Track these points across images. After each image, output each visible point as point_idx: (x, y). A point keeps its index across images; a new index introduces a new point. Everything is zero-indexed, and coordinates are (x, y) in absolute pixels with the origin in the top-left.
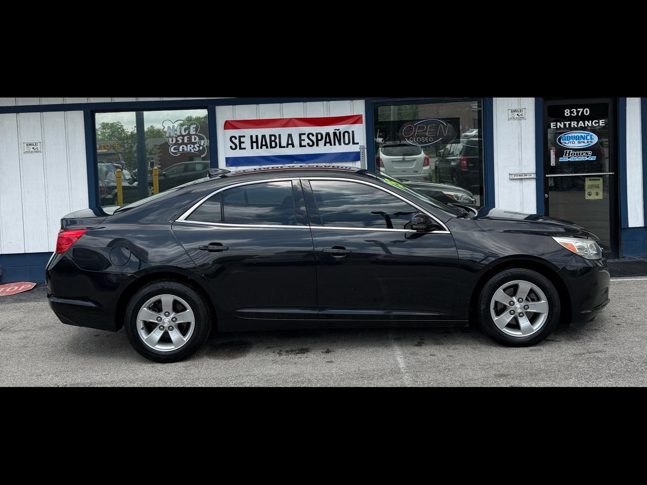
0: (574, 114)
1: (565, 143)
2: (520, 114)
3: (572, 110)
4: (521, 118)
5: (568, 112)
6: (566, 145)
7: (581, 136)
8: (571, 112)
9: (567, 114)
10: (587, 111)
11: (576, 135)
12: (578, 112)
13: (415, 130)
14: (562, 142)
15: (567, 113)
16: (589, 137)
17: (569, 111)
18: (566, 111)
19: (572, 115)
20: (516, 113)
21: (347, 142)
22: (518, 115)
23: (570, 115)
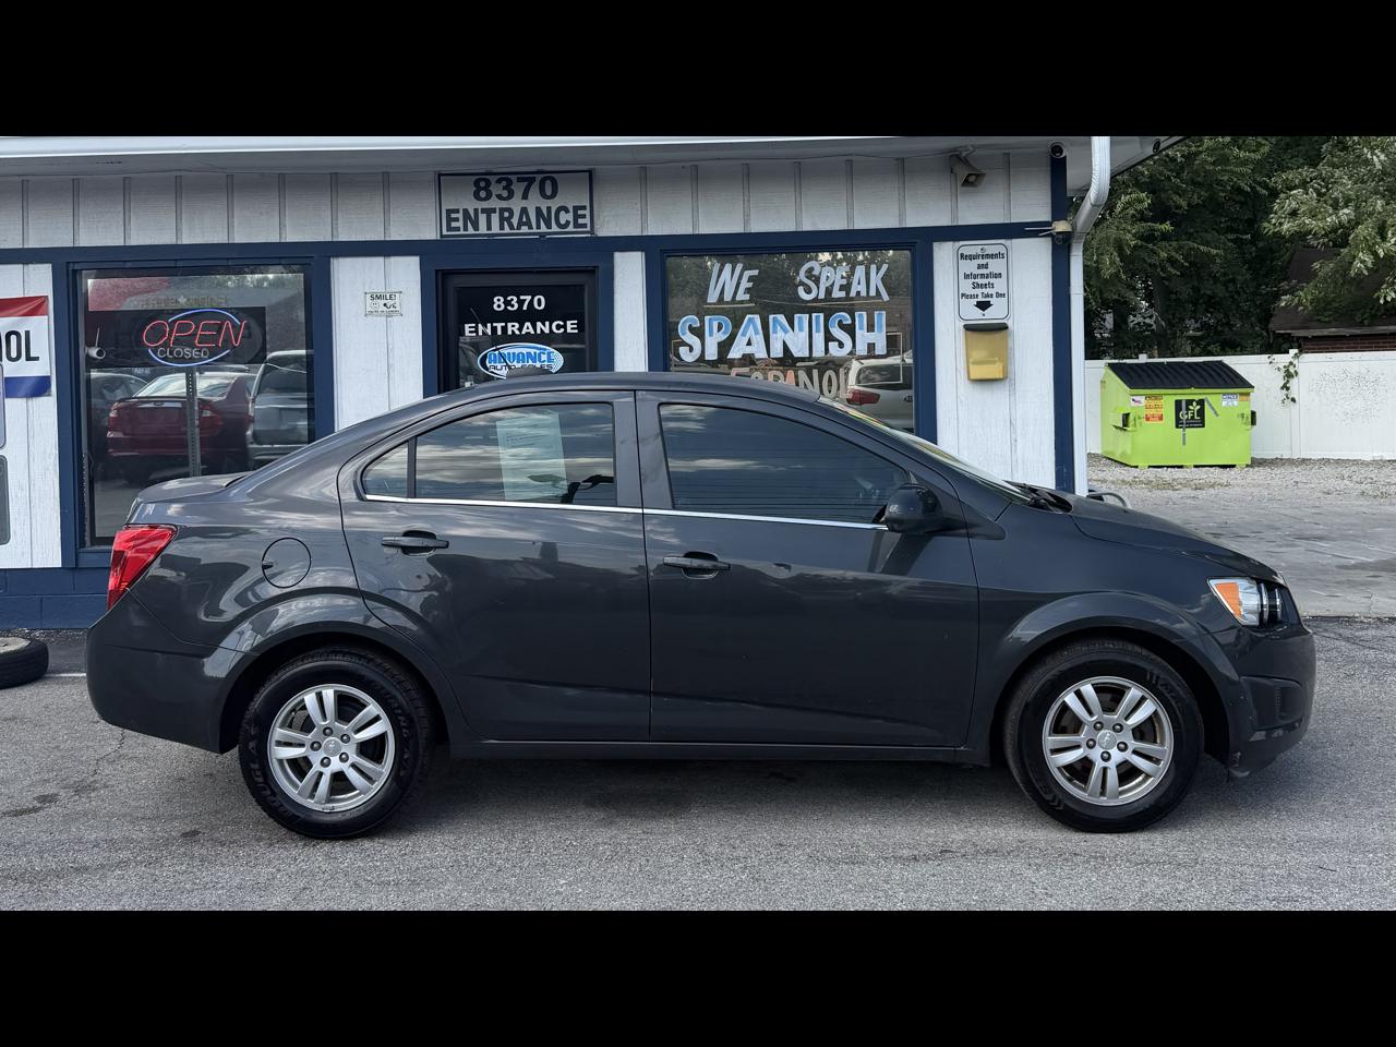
0: (513, 306)
1: (495, 368)
2: (389, 303)
3: (509, 298)
4: (391, 312)
5: (501, 303)
6: (496, 371)
7: (529, 354)
8: (507, 303)
9: (499, 306)
10: (539, 300)
11: (517, 351)
12: (521, 303)
13: (172, 331)
14: (488, 365)
15: (498, 303)
16: (544, 357)
17: (502, 299)
18: (495, 299)
19: (509, 308)
20: (382, 302)
21: (14, 355)
22: (385, 305)
23: (506, 308)
